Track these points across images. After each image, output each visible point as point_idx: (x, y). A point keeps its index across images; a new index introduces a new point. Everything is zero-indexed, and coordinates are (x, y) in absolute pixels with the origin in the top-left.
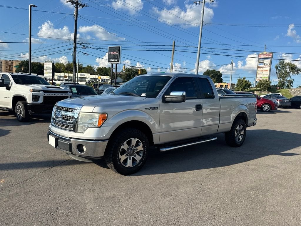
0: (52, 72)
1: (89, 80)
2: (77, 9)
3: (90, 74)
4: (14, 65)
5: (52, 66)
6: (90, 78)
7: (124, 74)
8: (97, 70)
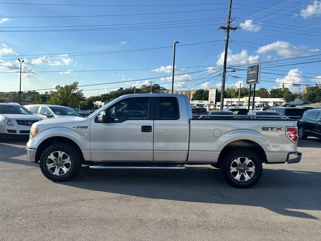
0: (215, 98)
1: (259, 104)
2: (228, 34)
3: (260, 97)
4: (192, 93)
5: (215, 92)
6: (260, 102)
7: (305, 95)
8: (270, 92)
